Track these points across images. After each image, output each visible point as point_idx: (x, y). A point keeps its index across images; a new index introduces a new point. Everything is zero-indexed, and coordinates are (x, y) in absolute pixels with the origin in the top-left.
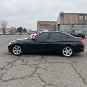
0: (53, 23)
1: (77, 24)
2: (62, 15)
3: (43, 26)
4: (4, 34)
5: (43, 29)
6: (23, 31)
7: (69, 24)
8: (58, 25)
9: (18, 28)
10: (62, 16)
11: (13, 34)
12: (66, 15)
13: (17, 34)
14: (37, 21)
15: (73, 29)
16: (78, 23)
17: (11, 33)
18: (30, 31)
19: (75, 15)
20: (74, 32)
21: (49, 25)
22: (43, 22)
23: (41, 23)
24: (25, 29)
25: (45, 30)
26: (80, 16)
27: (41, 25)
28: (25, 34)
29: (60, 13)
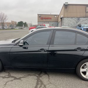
0: (56, 17)
1: (83, 17)
2: (66, 6)
3: (44, 20)
4: (3, 29)
5: (44, 23)
6: (23, 25)
7: (74, 18)
8: (61, 18)
9: (18, 23)
10: (66, 8)
11: (12, 29)
12: (70, 6)
13: (17, 29)
14: (38, 14)
15: (78, 23)
16: (84, 15)
17: (10, 28)
18: (31, 26)
19: (82, 6)
20: (80, 27)
21: (51, 19)
22: (44, 16)
23: (42, 16)
24: (26, 23)
25: (45, 24)
26: (87, 8)
27: (42, 19)
28: (26, 28)
29: (64, 4)
